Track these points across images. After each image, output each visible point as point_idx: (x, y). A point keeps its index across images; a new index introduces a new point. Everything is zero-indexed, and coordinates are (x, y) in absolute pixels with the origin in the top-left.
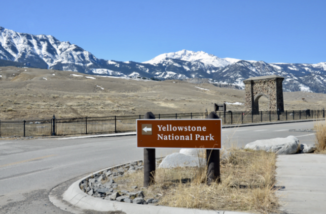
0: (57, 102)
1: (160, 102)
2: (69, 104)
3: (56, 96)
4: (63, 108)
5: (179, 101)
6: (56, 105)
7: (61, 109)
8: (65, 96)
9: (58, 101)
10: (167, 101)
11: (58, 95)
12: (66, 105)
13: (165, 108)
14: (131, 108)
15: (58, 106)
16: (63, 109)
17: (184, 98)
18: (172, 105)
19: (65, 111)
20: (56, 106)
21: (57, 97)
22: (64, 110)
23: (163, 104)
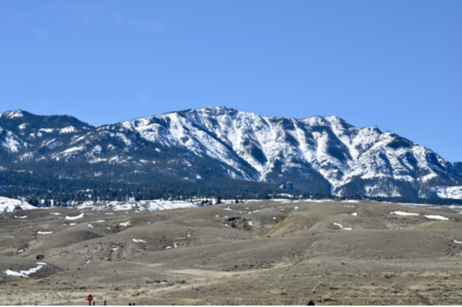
0: (393, 284)
2: (414, 287)
3: (389, 273)
4: (405, 295)
6: (393, 289)
7: (401, 296)
8: (404, 274)
9: (394, 284)
11: (393, 273)
12: (409, 290)
15: (396, 292)
16: (404, 296)
19: (409, 300)
20: (392, 292)
21: (392, 276)
22: (407, 298)
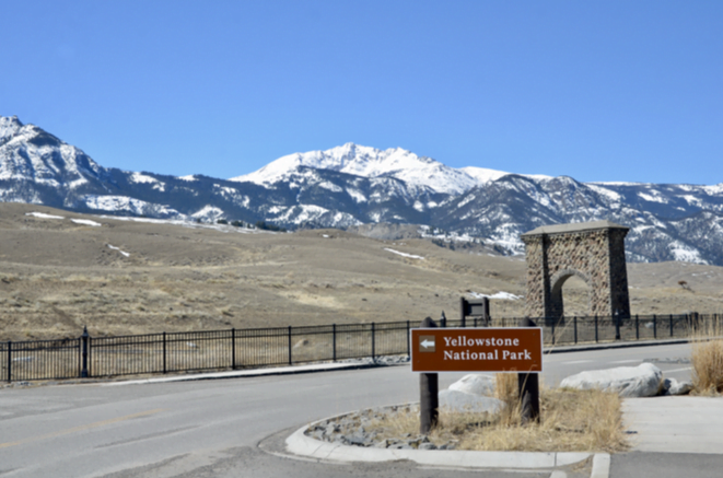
0: (13, 293)
1: (297, 294)
2: (50, 298)
3: (9, 275)
4: (34, 310)
5: (347, 289)
6: (14, 301)
7: (27, 312)
8: (35, 278)
9: (17, 291)
10: (313, 289)
11: (16, 275)
12: (42, 302)
13: (312, 309)
14: (219, 310)
15: (19, 306)
16: (32, 312)
17: (360, 281)
18: (328, 301)
19: (40, 318)
20: (11, 305)
21: (14, 280)
22: (36, 315)
23: (305, 299)
